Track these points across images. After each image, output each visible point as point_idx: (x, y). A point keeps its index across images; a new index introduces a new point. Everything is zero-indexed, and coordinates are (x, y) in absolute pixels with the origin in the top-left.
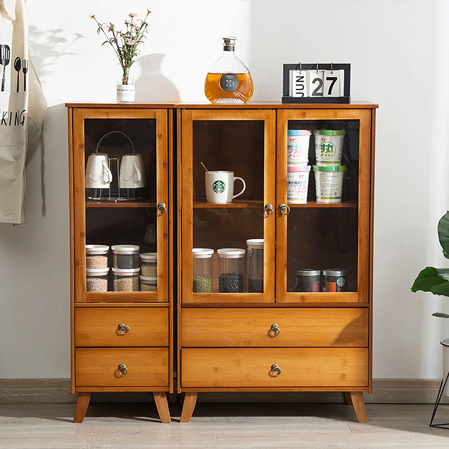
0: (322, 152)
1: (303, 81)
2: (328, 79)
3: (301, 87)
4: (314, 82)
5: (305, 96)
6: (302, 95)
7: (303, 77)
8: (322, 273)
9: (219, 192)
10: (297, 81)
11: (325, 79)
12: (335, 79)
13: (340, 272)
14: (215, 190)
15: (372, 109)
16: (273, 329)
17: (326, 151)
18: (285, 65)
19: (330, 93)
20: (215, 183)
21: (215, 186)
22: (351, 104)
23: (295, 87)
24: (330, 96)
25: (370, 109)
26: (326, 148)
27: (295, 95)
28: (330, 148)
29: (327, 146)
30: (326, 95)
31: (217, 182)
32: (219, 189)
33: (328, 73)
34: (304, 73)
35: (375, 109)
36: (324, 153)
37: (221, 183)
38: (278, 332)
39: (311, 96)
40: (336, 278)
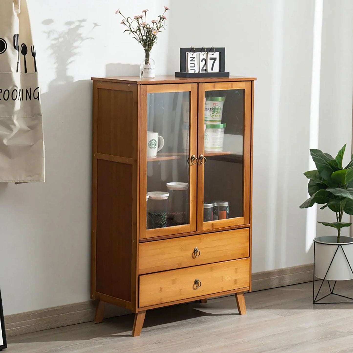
0: (213, 113)
1: (194, 61)
2: (211, 59)
3: (193, 65)
4: (202, 61)
5: (197, 72)
6: (194, 71)
7: (194, 58)
8: (214, 205)
9: (153, 148)
10: (191, 61)
11: (209, 59)
12: (215, 59)
13: (227, 203)
14: (150, 147)
15: (252, 81)
16: (195, 251)
17: (216, 112)
18: (181, 49)
19: (212, 69)
20: (150, 141)
21: (150, 144)
22: (230, 77)
23: (189, 65)
24: (212, 72)
25: (250, 81)
26: (216, 110)
27: (190, 72)
28: (219, 110)
29: (217, 109)
30: (210, 71)
31: (152, 140)
32: (153, 146)
33: (210, 55)
34: (195, 55)
35: (254, 81)
36: (215, 114)
37: (154, 141)
38: (199, 253)
39: (201, 72)
40: (226, 207)
